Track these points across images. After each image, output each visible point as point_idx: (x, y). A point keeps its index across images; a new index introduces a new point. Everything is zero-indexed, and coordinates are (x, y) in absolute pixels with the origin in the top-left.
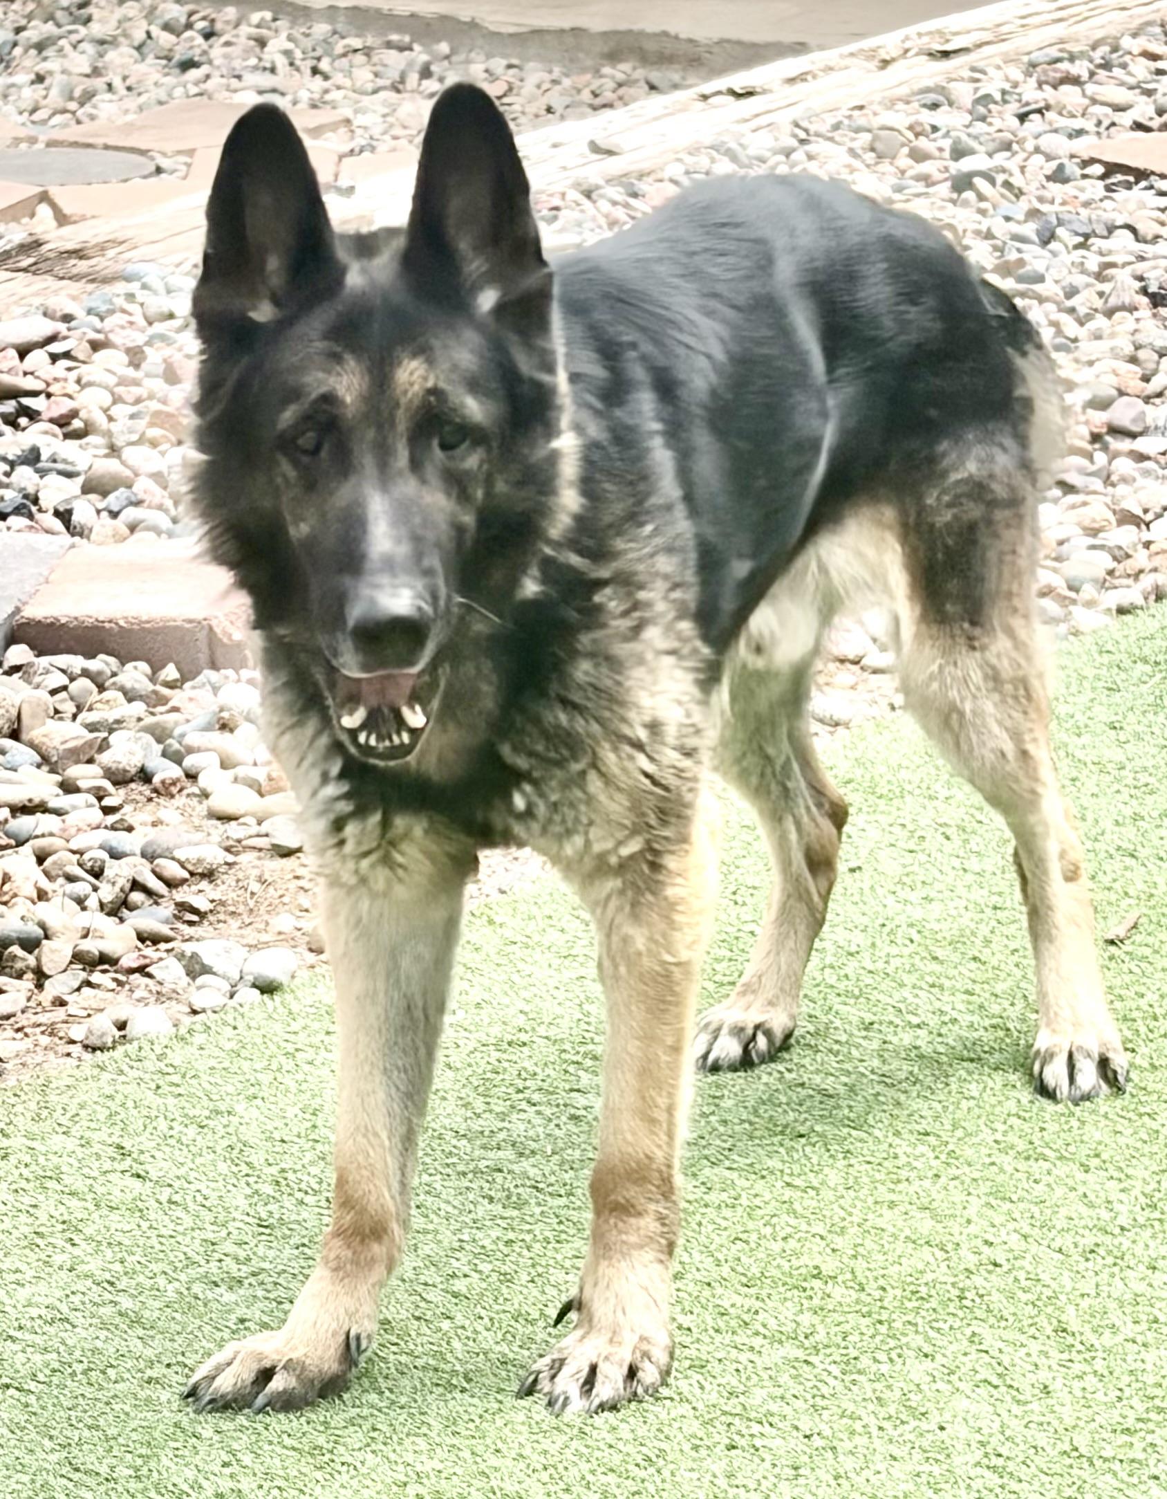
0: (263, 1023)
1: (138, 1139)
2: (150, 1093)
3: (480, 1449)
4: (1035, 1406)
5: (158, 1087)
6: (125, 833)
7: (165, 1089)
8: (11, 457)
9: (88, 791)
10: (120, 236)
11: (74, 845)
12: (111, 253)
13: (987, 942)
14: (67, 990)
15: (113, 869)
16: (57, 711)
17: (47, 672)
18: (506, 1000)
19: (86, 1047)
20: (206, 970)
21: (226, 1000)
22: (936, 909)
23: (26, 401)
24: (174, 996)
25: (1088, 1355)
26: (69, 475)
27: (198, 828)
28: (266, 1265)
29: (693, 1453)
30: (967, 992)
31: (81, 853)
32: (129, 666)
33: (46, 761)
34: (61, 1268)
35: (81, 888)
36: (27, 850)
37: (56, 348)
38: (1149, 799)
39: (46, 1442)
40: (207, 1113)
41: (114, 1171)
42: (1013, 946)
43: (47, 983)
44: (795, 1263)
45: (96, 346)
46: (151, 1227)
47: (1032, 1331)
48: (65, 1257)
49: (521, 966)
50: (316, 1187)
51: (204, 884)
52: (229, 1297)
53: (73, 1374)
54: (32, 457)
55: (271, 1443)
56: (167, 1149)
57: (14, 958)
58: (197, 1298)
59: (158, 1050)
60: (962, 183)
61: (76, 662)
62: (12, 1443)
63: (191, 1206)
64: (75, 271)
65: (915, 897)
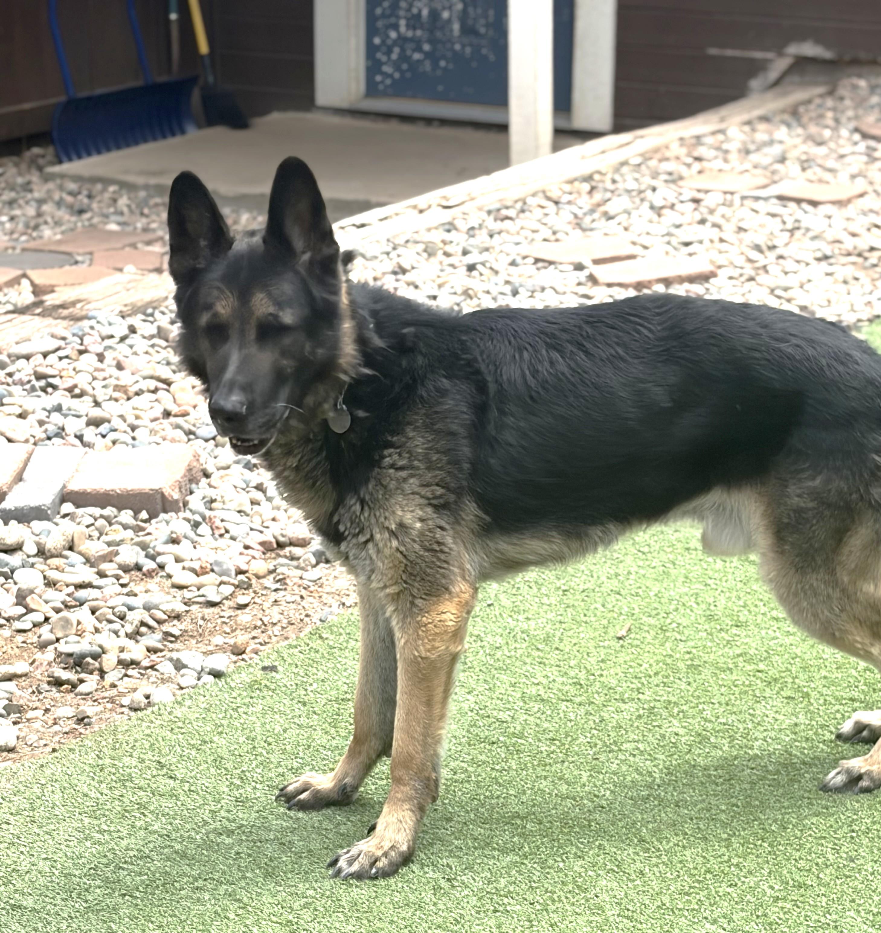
0: (218, 693)
1: (168, 758)
2: (168, 733)
3: (371, 918)
4: (638, 882)
5: (172, 729)
6: (133, 597)
7: (176, 730)
8: (48, 409)
9: (112, 576)
10: (82, 297)
11: (109, 604)
12: (79, 306)
13: (561, 640)
14: (116, 679)
15: (130, 616)
16: (90, 536)
17: (83, 516)
18: (336, 678)
19: (131, 709)
20: (185, 666)
21: (196, 682)
22: (532, 623)
23: (50, 380)
24: (169, 680)
25: (658, 854)
26: (78, 416)
27: (168, 593)
28: (245, 823)
29: (477, 915)
30: (557, 666)
31: (113, 608)
32: (123, 512)
33: (89, 561)
34: (140, 828)
35: (116, 626)
36: (86, 607)
37: (61, 353)
38: (621, 565)
39: (150, 925)
40: (199, 742)
41: (159, 775)
42: (574, 641)
43: (106, 676)
44: (505, 810)
45: (81, 352)
46: (182, 804)
47: (628, 842)
48: (142, 822)
49: (340, 659)
50: (261, 779)
51: (175, 622)
52: (228, 841)
53: (158, 887)
54: (58, 409)
55: (265, 920)
56: (184, 763)
57: (88, 664)
58: (213, 842)
59: (169, 710)
60: (471, 268)
61: (97, 511)
62: (133, 926)
63: (201, 793)
64: (63, 315)
65: (521, 617)
